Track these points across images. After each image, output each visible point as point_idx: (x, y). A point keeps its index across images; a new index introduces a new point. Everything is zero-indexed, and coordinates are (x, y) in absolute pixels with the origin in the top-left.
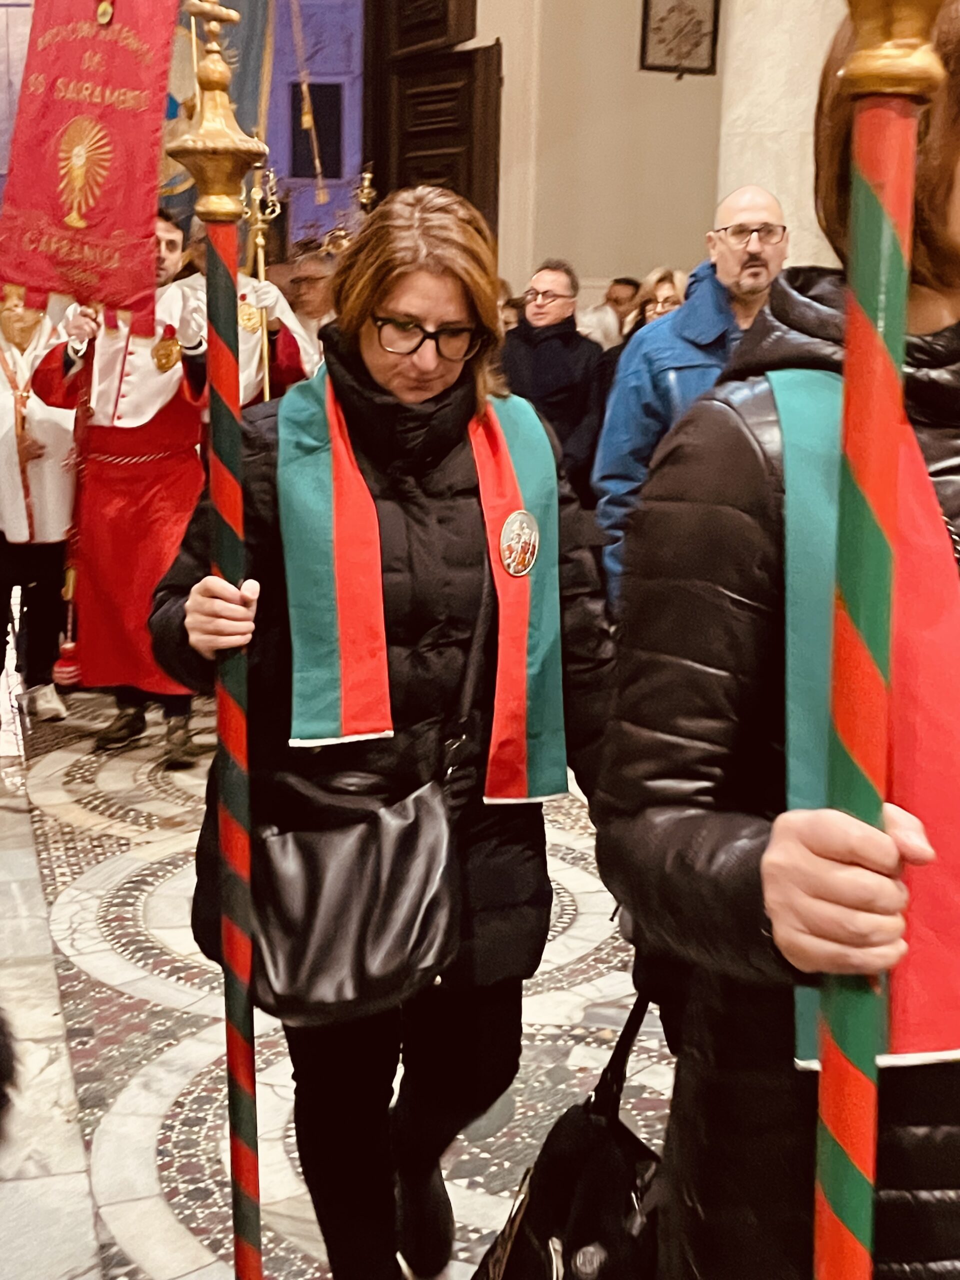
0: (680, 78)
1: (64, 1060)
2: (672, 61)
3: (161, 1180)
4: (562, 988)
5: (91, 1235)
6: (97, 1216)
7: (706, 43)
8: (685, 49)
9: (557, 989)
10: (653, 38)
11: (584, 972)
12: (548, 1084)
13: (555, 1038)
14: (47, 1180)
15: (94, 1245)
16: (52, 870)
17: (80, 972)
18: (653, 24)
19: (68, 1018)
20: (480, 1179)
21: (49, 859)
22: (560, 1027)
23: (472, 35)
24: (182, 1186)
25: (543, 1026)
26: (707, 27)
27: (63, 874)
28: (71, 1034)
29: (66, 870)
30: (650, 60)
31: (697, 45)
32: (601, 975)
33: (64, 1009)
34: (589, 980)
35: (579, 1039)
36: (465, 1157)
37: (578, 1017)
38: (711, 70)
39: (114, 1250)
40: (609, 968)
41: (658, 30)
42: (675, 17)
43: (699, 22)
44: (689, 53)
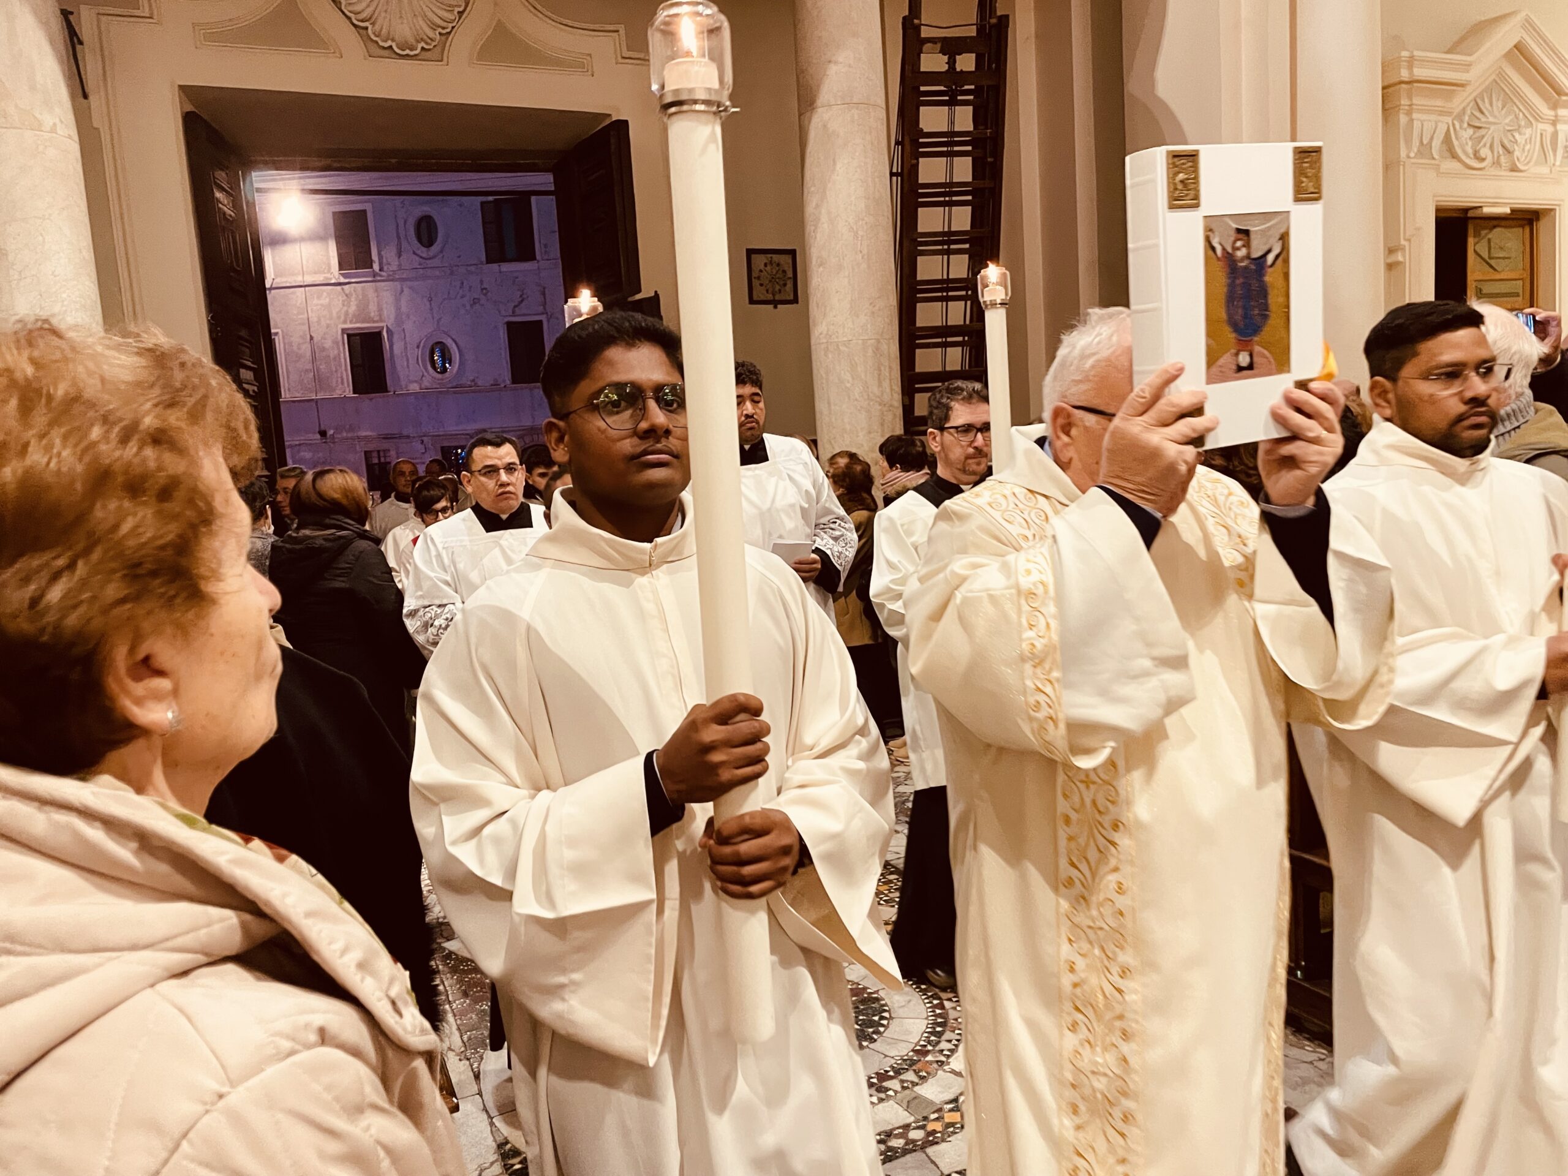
0: (775, 307)
2: (770, 297)
5: (490, 1139)
6: (491, 1123)
7: (790, 285)
8: (777, 287)
10: (756, 283)
15: (494, 1145)
18: (754, 275)
23: (639, 291)
26: (790, 274)
30: (755, 298)
31: (785, 285)
38: (795, 300)
39: (508, 1146)
41: (758, 278)
42: (769, 268)
43: (784, 272)
44: (780, 291)
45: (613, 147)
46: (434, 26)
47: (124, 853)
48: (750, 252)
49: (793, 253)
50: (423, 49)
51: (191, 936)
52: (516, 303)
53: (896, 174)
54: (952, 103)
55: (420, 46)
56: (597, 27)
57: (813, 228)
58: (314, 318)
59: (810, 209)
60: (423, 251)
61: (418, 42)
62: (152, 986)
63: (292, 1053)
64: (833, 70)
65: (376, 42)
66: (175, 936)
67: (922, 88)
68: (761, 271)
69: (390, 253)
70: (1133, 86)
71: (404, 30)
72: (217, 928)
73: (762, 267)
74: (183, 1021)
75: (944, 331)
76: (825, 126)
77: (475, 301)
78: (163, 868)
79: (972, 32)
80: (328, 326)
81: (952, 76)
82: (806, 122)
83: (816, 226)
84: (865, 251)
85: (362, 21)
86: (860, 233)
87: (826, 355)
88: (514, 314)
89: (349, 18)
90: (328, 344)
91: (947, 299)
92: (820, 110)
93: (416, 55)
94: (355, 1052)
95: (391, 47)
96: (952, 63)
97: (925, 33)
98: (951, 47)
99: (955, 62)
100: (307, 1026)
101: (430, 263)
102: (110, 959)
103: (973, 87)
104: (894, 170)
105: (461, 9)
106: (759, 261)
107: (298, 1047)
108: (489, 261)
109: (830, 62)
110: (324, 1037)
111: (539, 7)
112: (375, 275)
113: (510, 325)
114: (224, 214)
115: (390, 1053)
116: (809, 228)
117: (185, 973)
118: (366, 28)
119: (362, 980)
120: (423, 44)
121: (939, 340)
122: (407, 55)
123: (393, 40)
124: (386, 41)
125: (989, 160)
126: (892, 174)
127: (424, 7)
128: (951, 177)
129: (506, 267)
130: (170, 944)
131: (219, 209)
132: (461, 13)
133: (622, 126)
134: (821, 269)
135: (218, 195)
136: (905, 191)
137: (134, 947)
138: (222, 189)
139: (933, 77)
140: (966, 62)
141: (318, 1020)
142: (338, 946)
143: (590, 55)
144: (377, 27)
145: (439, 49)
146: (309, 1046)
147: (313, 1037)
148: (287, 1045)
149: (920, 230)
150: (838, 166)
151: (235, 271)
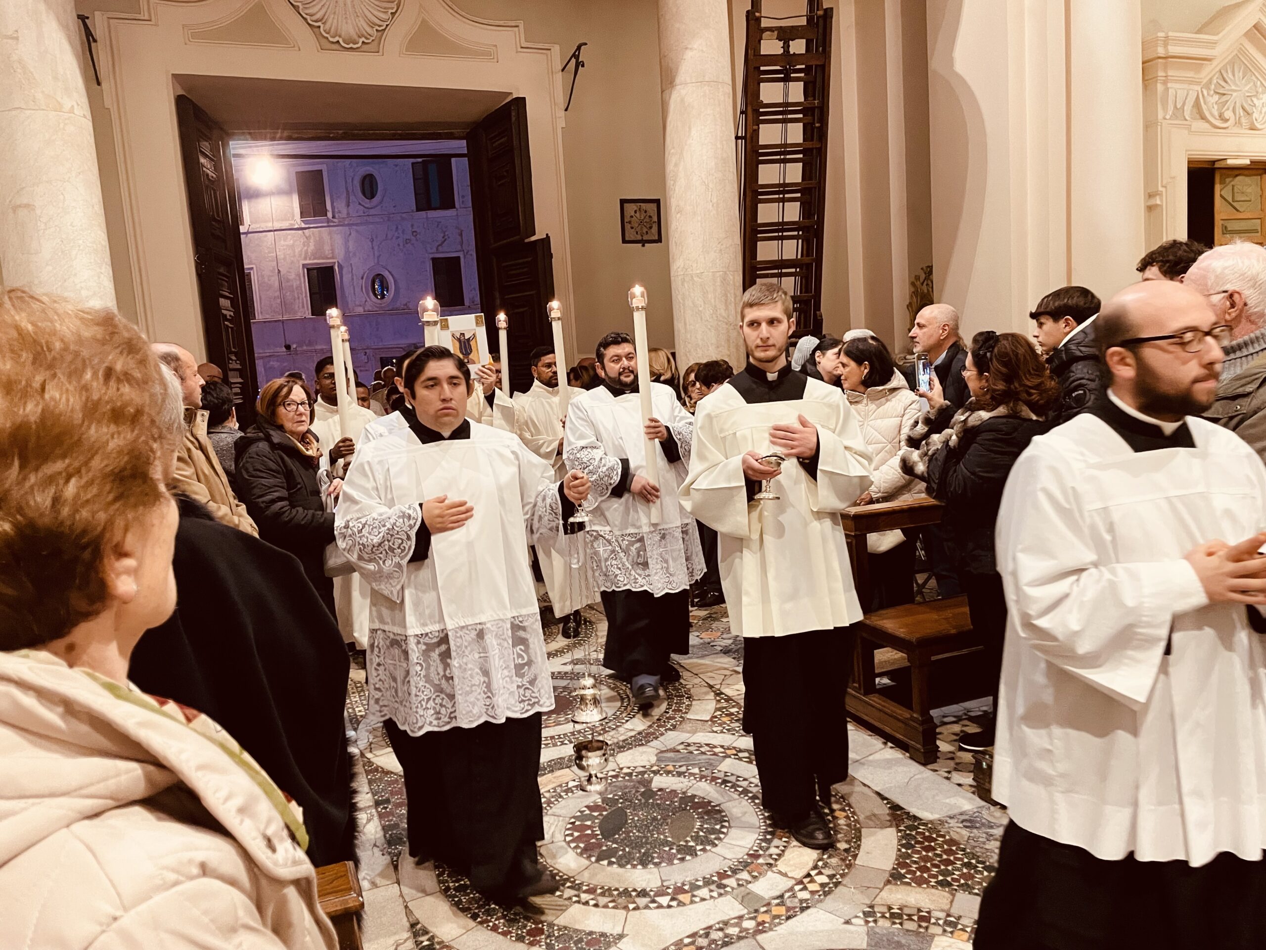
0: (643, 246)
1: (376, 818)
2: (639, 238)
3: (440, 882)
4: (642, 745)
5: (405, 919)
6: (406, 907)
7: (655, 228)
8: (645, 230)
9: (639, 745)
10: (627, 226)
11: (653, 733)
12: (643, 801)
13: (643, 773)
14: (375, 890)
15: (408, 925)
16: (354, 709)
17: (378, 766)
18: (626, 220)
19: (374, 795)
20: (613, 860)
21: (351, 703)
22: (644, 767)
23: (534, 233)
24: (451, 885)
25: (635, 767)
26: (655, 219)
27: (360, 711)
28: (377, 804)
29: (362, 708)
30: (627, 239)
31: (651, 228)
32: (662, 734)
33: (371, 789)
34: (656, 738)
35: (656, 773)
36: (604, 848)
37: (654, 759)
38: (659, 240)
39: (419, 926)
40: (666, 730)
41: (630, 222)
42: (638, 215)
43: (650, 217)
44: (647, 233)
45: (513, 119)
46: (372, 25)
47: (53, 716)
48: (623, 202)
49: (657, 202)
50: (363, 42)
51: (102, 785)
52: (440, 242)
53: (741, 138)
54: (787, 79)
55: (361, 40)
56: (501, 23)
57: (672, 182)
58: (281, 255)
59: (670, 167)
60: (367, 202)
61: (360, 37)
62: (68, 826)
63: (176, 883)
64: (689, 55)
65: (327, 38)
66: (87, 786)
67: (762, 68)
68: (632, 217)
69: (341, 205)
70: (935, 64)
71: (348, 29)
72: (123, 778)
73: (633, 214)
74: (89, 855)
75: (781, 264)
76: (682, 100)
77: (407, 241)
78: (84, 728)
79: (803, 22)
80: (292, 262)
81: (787, 57)
82: (667, 98)
83: (675, 181)
84: (715, 200)
85: (316, 21)
86: (711, 185)
87: (683, 285)
88: (438, 251)
89: (305, 19)
90: (292, 276)
91: (782, 238)
92: (678, 87)
93: (358, 48)
94: (233, 882)
95: (338, 42)
96: (786, 47)
97: (764, 23)
98: (786, 35)
99: (789, 46)
100: (190, 861)
101: (372, 212)
102: (33, 804)
103: (803, 66)
104: (740, 135)
105: (394, 11)
106: (630, 209)
107: (181, 878)
108: (418, 210)
109: (687, 48)
110: (205, 870)
111: (454, 7)
112: (328, 221)
113: (434, 259)
114: (208, 175)
115: (264, 882)
116: (670, 183)
117: (97, 815)
118: (319, 27)
119: (242, 821)
120: (363, 39)
121: (776, 271)
122: (351, 48)
123: (340, 36)
124: (333, 37)
125: (817, 125)
126: (737, 138)
127: (365, 10)
128: (786, 139)
129: (432, 214)
130: (84, 792)
131: (204, 171)
132: (393, 14)
133: (520, 102)
134: (679, 215)
135: (202, 160)
136: (748, 150)
137: (52, 795)
138: (206, 156)
139: (771, 59)
140: (798, 47)
141: (200, 856)
142: (222, 794)
143: (496, 46)
144: (327, 26)
145: (376, 42)
146: (192, 878)
147: (195, 871)
148: (173, 877)
149: (761, 181)
150: (693, 132)
151: (215, 220)
